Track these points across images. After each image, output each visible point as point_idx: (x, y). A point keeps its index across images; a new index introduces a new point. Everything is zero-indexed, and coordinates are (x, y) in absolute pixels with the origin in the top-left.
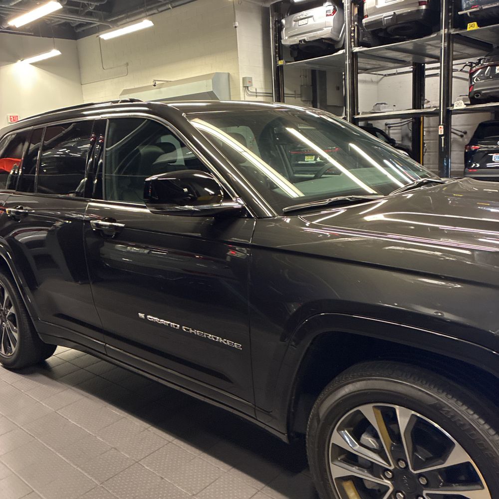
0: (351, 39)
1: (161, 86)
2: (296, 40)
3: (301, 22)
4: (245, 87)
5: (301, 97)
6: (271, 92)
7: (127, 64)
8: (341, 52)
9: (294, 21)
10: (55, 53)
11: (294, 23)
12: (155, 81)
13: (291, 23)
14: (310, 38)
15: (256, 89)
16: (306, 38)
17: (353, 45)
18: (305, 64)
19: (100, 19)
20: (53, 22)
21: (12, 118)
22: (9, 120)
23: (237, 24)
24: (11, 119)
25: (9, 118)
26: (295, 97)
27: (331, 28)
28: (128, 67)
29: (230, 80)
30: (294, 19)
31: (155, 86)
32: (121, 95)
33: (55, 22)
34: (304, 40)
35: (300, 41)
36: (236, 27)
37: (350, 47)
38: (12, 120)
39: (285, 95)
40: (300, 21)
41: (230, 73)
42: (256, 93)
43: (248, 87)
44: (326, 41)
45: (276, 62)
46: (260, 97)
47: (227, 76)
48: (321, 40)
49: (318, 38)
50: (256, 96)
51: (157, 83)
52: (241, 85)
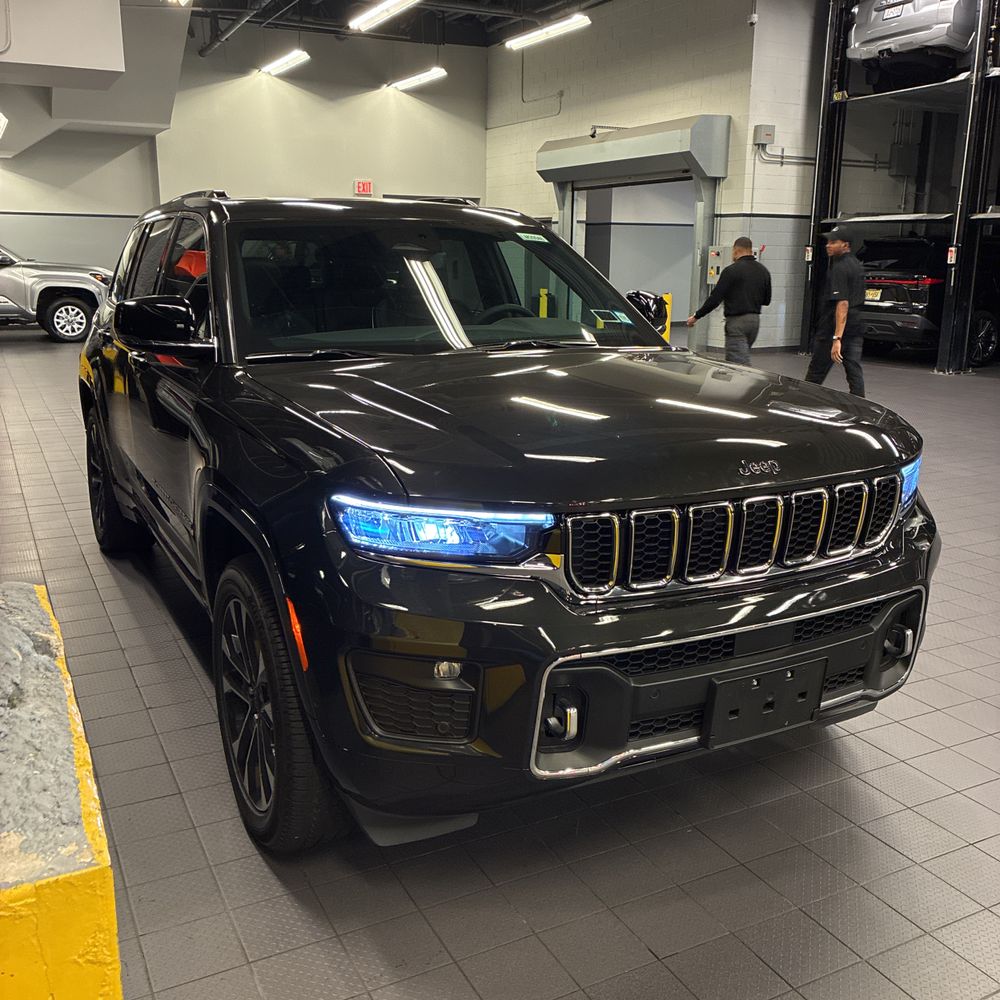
0: (986, 50)
1: (605, 138)
2: (873, 50)
3: (889, 13)
4: (759, 145)
5: (889, 168)
6: (813, 156)
7: (561, 94)
8: (962, 76)
9: (876, 10)
10: (437, 73)
11: (874, 14)
12: (594, 127)
13: (869, 14)
14: (900, 45)
15: (783, 150)
16: (892, 46)
17: (989, 63)
18: (892, 100)
19: (515, 10)
20: (446, 15)
21: (361, 185)
22: (357, 189)
23: (755, 18)
24: (359, 187)
25: (356, 185)
26: (874, 167)
27: (949, 24)
28: (563, 99)
29: (731, 129)
30: (874, 6)
31: (593, 136)
32: (539, 151)
33: (451, 16)
34: (889, 50)
35: (880, 52)
36: (752, 24)
37: (983, 66)
38: (361, 189)
39: (843, 163)
40: (887, 10)
41: (733, 116)
42: (782, 157)
43: (764, 146)
44: (937, 53)
45: (830, 95)
46: (789, 166)
47: (724, 123)
48: (924, 51)
49: (917, 47)
50: (782, 163)
51: (598, 131)
52: (750, 141)
